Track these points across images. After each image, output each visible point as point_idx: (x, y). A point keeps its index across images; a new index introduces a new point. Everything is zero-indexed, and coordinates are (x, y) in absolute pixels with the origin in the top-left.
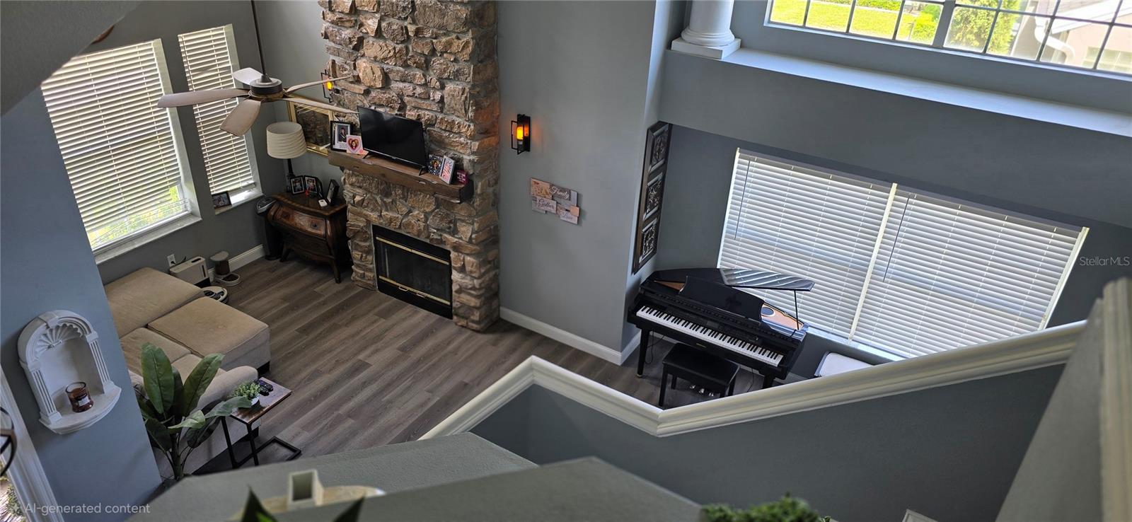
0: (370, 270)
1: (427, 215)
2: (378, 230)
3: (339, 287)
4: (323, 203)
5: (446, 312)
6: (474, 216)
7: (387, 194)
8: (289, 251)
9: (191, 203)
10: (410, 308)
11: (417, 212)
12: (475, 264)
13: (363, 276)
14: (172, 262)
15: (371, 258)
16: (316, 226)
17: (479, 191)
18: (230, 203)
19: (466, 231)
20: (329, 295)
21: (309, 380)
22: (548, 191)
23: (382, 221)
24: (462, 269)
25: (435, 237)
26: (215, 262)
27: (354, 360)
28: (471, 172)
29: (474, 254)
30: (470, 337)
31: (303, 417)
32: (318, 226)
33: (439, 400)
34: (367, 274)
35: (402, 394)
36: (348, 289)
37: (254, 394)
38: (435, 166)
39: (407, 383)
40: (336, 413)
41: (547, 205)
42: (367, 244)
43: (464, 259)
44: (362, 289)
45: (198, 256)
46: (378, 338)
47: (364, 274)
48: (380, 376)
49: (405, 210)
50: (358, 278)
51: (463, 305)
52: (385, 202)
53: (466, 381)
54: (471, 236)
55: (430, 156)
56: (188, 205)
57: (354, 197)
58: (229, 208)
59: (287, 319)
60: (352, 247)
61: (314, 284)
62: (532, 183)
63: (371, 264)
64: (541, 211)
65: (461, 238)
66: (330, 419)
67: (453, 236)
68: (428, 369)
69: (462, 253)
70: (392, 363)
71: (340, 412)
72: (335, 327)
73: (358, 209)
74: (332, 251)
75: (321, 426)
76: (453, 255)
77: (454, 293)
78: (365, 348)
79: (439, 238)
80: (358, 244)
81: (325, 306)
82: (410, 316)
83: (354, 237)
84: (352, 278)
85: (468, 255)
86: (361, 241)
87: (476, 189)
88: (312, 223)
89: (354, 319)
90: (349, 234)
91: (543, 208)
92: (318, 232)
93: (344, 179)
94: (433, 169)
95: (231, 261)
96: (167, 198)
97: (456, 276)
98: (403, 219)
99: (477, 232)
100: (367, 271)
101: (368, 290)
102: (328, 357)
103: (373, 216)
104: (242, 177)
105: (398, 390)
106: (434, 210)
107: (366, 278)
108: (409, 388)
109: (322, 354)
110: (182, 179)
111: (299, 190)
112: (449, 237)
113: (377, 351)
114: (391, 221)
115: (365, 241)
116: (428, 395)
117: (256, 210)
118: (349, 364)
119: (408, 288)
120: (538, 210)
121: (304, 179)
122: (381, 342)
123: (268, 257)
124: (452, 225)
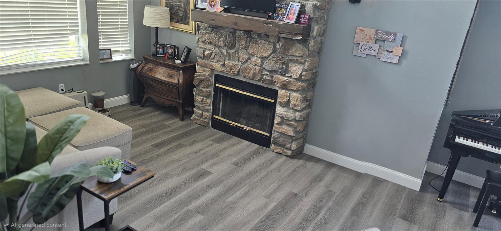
0: (207, 111)
1: (263, 59)
2: (219, 79)
3: (181, 123)
4: (178, 62)
5: (265, 142)
6: (306, 57)
7: (232, 46)
8: (147, 99)
9: (84, 51)
10: (235, 139)
11: (255, 58)
12: (299, 99)
13: (202, 116)
14: (62, 90)
15: (210, 101)
16: (171, 76)
17: (315, 34)
18: (111, 58)
19: (296, 70)
20: (175, 127)
21: (160, 180)
22: (372, 36)
23: (224, 69)
24: (287, 104)
25: (267, 78)
26: (94, 97)
27: (198, 169)
28: (312, 16)
29: (300, 90)
30: (285, 162)
31: (155, 210)
32: (173, 76)
33: (276, 206)
34: (204, 113)
35: (242, 197)
36: (188, 125)
37: (116, 169)
38: (280, 13)
39: (244, 189)
40: (185, 209)
41: (370, 49)
42: (208, 90)
43: (290, 96)
44: (199, 125)
45: (83, 90)
46: (215, 155)
47: (203, 113)
48: (221, 182)
49: (245, 57)
50: (196, 118)
51: (283, 134)
52: (229, 53)
53: (295, 191)
54: (301, 73)
55: (277, 5)
56: (81, 52)
57: (204, 52)
58: (110, 61)
59: (144, 138)
60: (196, 93)
61: (164, 120)
62: (358, 30)
63: (209, 106)
64: (362, 55)
65: (290, 77)
66: (180, 213)
67: (284, 75)
68: (261, 180)
69: (289, 90)
70: (229, 174)
71: (189, 208)
72: (181, 146)
73: (206, 62)
74: (181, 97)
75: (173, 218)
76: (280, 92)
77: (275, 125)
78: (207, 160)
79: (270, 79)
80: (201, 90)
81: (173, 133)
82: (237, 144)
83: (199, 85)
84: (192, 118)
85: (294, 91)
86: (204, 88)
87: (313, 32)
88: (169, 74)
89: (194, 142)
90: (196, 82)
91: (364, 52)
92: (173, 81)
93: (198, 39)
94: (278, 16)
95: (106, 101)
96: (67, 43)
97: (279, 110)
98: (241, 66)
99: (306, 70)
100: (205, 111)
101: (204, 126)
102: (176, 165)
103: (217, 66)
104: (122, 44)
105: (238, 194)
106: (271, 55)
107: (204, 117)
108: (247, 193)
109: (172, 162)
110: (80, 31)
111: (161, 54)
112: (281, 77)
113: (215, 164)
114: (232, 67)
115: (207, 87)
116: (266, 200)
117: (129, 66)
118: (195, 171)
119: (236, 124)
120: (359, 55)
121: (166, 46)
122: (218, 158)
123: (132, 103)
124: (284, 66)
